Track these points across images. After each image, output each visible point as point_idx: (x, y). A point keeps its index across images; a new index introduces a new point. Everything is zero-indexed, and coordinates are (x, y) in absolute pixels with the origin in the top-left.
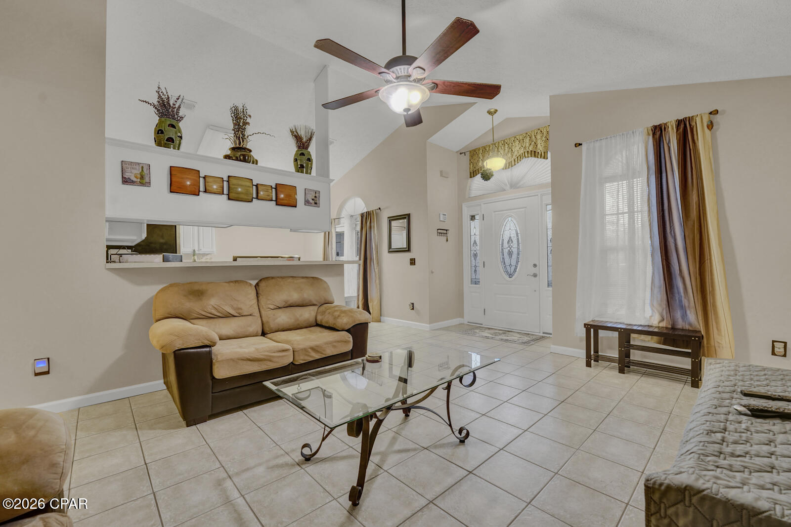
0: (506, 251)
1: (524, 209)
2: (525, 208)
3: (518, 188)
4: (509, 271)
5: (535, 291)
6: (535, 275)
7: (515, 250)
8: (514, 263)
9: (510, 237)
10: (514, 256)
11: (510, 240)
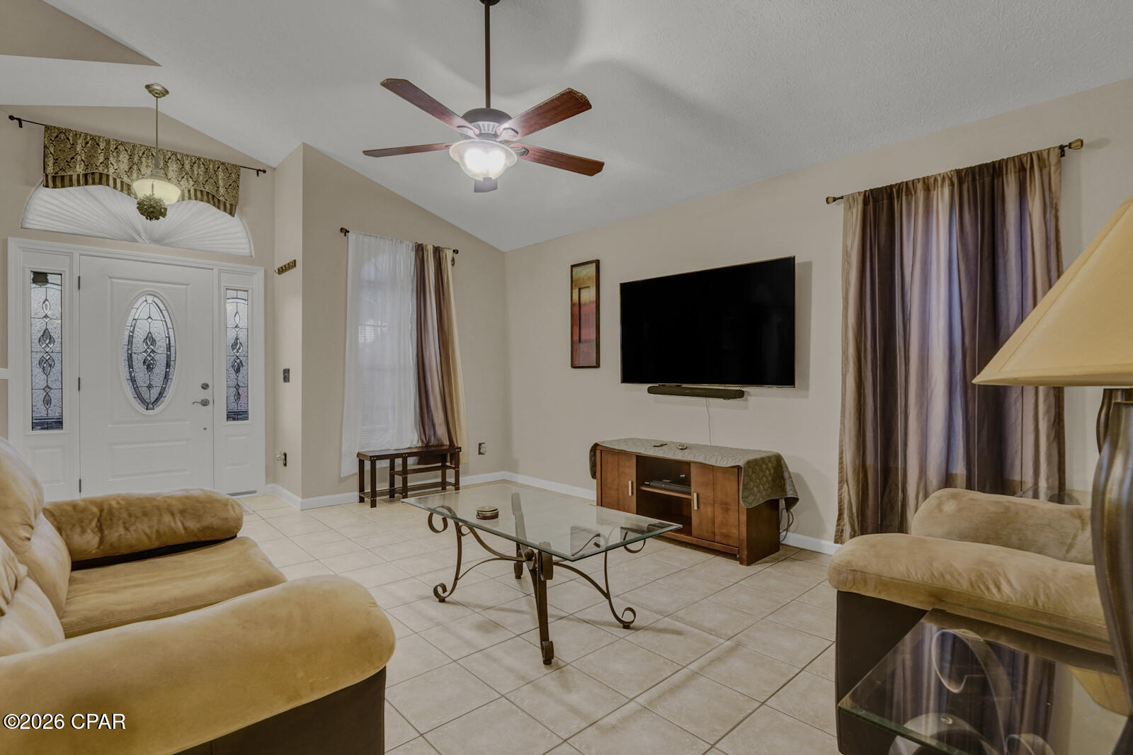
0: (138, 361)
1: (184, 287)
2: (187, 285)
3: (166, 245)
4: (146, 396)
5: (205, 429)
6: (205, 403)
7: (161, 359)
8: (158, 381)
9: (150, 332)
10: (160, 369)
11: (150, 339)
